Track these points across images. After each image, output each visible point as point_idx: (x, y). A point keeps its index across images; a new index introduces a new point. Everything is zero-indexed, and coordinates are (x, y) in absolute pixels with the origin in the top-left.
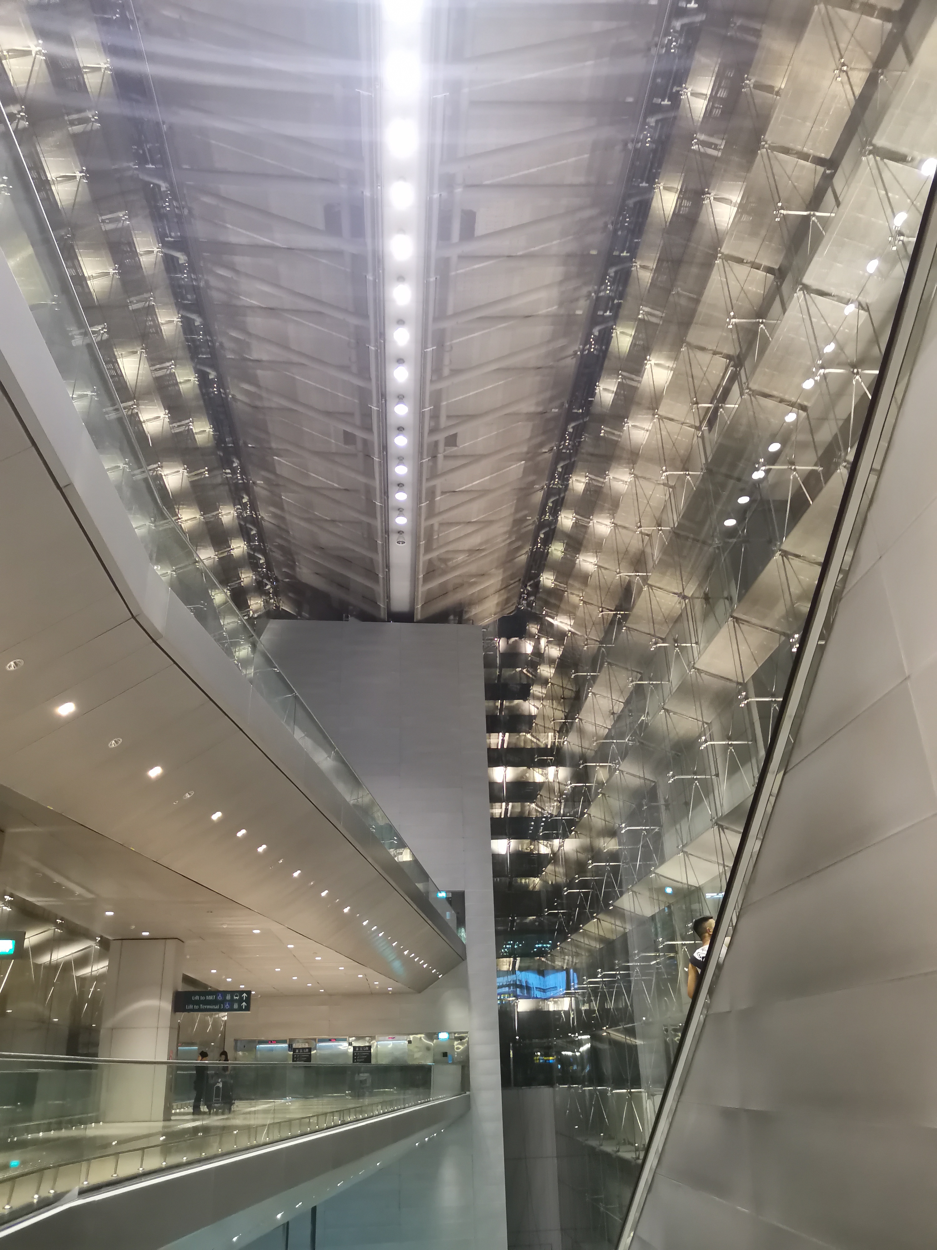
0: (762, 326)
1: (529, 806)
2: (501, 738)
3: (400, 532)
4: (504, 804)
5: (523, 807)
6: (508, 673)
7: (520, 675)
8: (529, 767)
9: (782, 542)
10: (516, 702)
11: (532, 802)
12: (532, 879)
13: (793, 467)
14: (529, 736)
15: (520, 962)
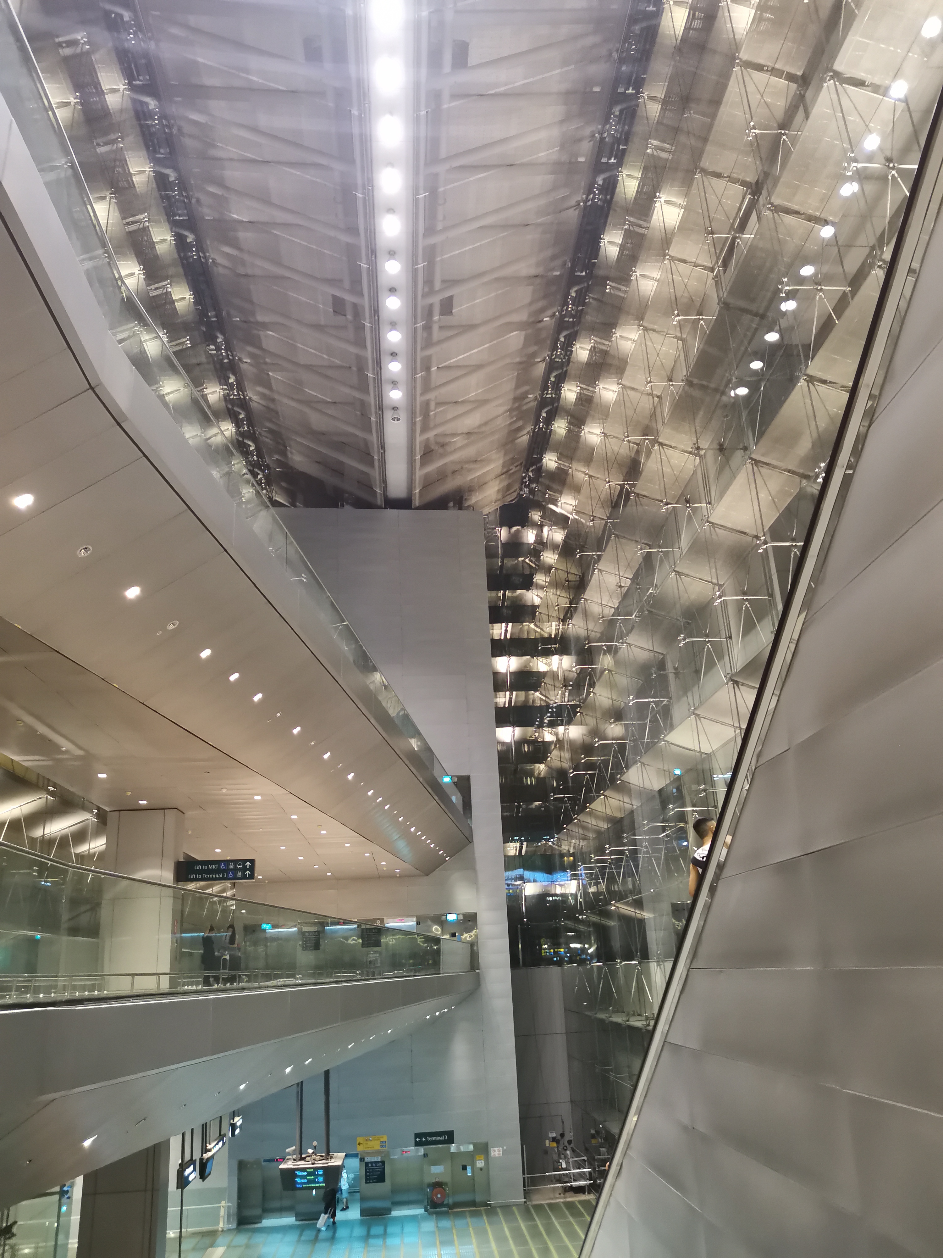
0: (784, 137)
1: (533, 694)
2: (504, 628)
3: (395, 409)
4: (508, 693)
5: (527, 697)
6: (509, 562)
7: (523, 566)
8: (533, 657)
9: (807, 366)
10: (519, 592)
11: (536, 690)
12: (537, 765)
13: (819, 288)
14: (532, 626)
15: (527, 846)
